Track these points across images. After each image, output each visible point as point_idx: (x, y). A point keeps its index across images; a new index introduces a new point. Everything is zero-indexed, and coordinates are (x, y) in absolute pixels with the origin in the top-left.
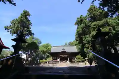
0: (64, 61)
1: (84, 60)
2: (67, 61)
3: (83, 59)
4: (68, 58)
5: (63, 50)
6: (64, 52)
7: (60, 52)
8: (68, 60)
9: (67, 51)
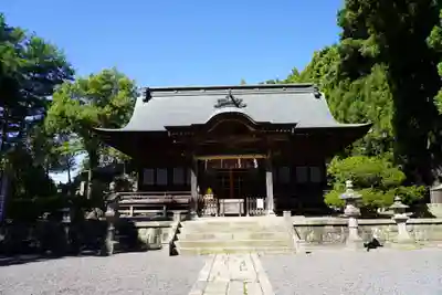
0: (234, 205)
1: (412, 191)
2: (260, 202)
3: (406, 183)
4: (269, 177)
5: (222, 104)
6: (231, 128)
7: (196, 128)
8: (263, 195)
9: (257, 117)
